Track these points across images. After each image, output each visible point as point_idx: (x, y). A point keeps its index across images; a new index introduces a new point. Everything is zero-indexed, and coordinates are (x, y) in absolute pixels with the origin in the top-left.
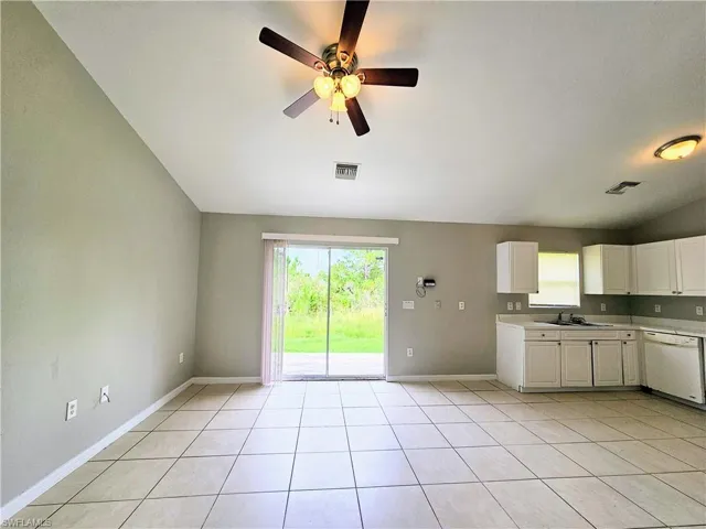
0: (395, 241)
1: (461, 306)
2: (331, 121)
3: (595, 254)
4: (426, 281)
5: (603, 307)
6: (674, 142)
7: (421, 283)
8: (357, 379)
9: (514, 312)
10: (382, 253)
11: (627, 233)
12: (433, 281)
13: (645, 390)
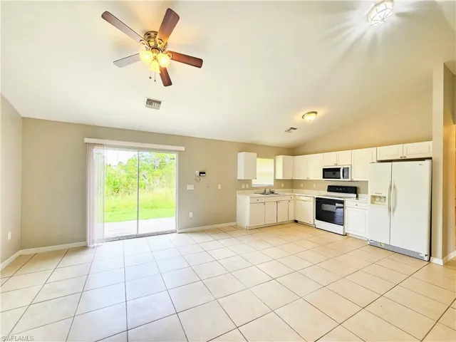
0: (183, 149)
1: (220, 186)
2: (150, 78)
3: (280, 159)
4: (201, 173)
5: (282, 185)
6: (309, 113)
7: (198, 174)
8: (158, 234)
9: (245, 189)
10: (174, 155)
11: (293, 151)
12: (204, 173)
13: (296, 221)
